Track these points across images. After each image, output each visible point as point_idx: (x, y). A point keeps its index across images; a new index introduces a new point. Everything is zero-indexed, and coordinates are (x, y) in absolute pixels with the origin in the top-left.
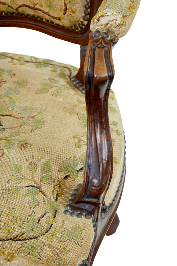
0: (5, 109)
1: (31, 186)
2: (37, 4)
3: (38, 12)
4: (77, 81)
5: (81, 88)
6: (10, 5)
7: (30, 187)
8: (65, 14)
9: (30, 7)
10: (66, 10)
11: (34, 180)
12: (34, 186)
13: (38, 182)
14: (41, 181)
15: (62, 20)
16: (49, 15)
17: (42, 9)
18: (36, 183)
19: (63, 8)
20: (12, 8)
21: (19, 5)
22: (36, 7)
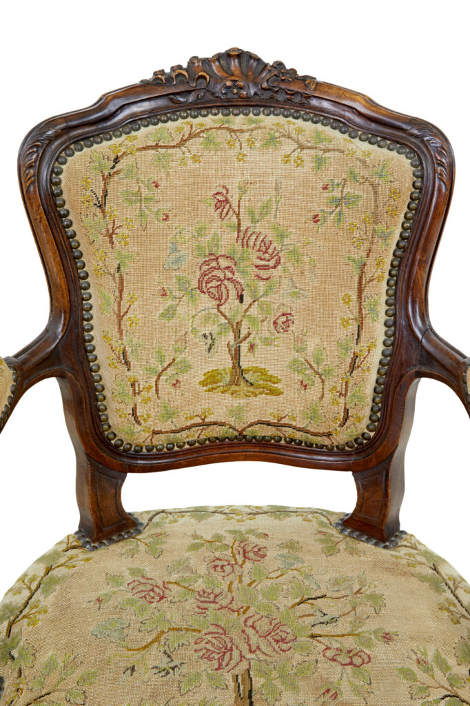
0: (307, 589)
1: (446, 696)
2: (284, 417)
3: (284, 429)
4: (349, 530)
5: (364, 539)
6: (233, 425)
7: (447, 699)
8: (342, 425)
9: (269, 424)
10: (346, 419)
11: (443, 687)
12: (449, 696)
13: (450, 688)
14: (451, 685)
15: (334, 435)
16: (307, 432)
17: (294, 423)
18: (448, 690)
19: (341, 416)
20: (235, 429)
21: (249, 423)
22: (282, 422)
